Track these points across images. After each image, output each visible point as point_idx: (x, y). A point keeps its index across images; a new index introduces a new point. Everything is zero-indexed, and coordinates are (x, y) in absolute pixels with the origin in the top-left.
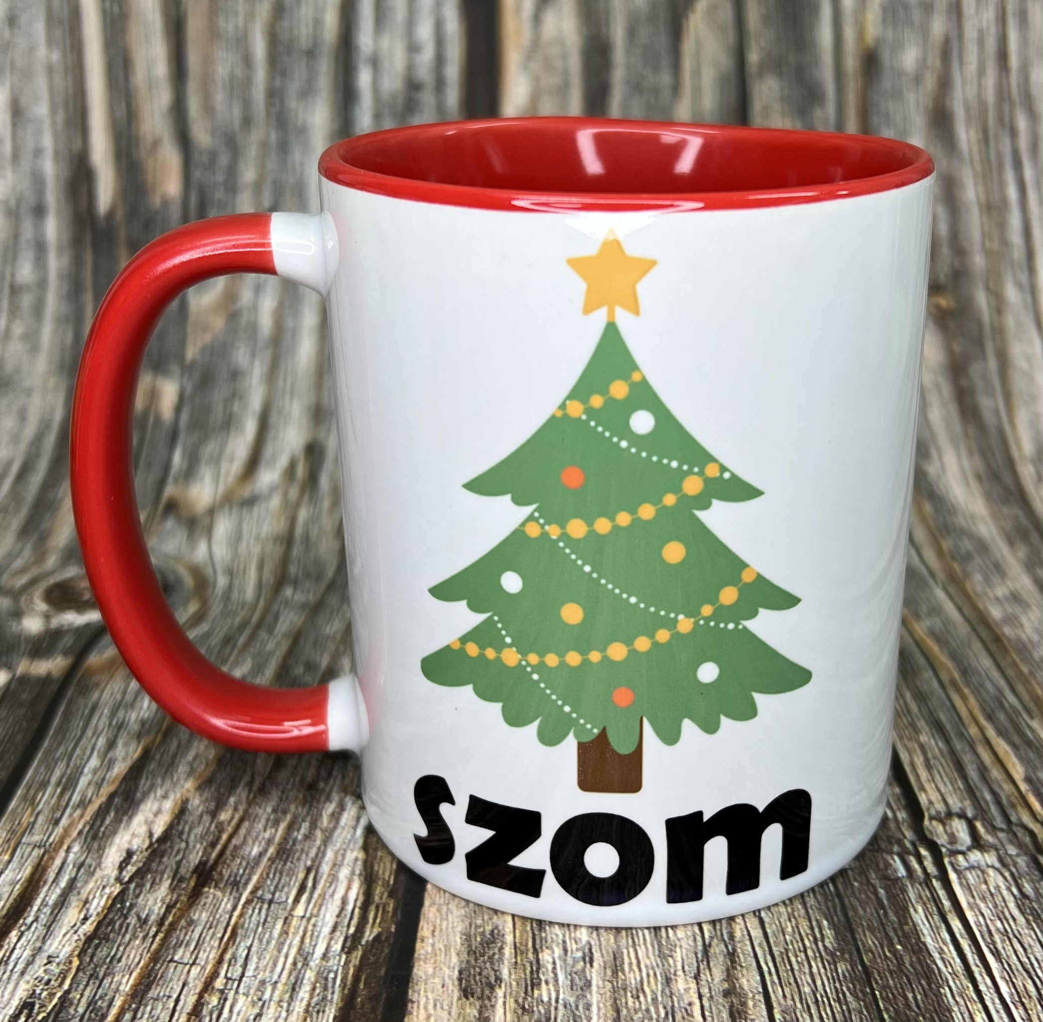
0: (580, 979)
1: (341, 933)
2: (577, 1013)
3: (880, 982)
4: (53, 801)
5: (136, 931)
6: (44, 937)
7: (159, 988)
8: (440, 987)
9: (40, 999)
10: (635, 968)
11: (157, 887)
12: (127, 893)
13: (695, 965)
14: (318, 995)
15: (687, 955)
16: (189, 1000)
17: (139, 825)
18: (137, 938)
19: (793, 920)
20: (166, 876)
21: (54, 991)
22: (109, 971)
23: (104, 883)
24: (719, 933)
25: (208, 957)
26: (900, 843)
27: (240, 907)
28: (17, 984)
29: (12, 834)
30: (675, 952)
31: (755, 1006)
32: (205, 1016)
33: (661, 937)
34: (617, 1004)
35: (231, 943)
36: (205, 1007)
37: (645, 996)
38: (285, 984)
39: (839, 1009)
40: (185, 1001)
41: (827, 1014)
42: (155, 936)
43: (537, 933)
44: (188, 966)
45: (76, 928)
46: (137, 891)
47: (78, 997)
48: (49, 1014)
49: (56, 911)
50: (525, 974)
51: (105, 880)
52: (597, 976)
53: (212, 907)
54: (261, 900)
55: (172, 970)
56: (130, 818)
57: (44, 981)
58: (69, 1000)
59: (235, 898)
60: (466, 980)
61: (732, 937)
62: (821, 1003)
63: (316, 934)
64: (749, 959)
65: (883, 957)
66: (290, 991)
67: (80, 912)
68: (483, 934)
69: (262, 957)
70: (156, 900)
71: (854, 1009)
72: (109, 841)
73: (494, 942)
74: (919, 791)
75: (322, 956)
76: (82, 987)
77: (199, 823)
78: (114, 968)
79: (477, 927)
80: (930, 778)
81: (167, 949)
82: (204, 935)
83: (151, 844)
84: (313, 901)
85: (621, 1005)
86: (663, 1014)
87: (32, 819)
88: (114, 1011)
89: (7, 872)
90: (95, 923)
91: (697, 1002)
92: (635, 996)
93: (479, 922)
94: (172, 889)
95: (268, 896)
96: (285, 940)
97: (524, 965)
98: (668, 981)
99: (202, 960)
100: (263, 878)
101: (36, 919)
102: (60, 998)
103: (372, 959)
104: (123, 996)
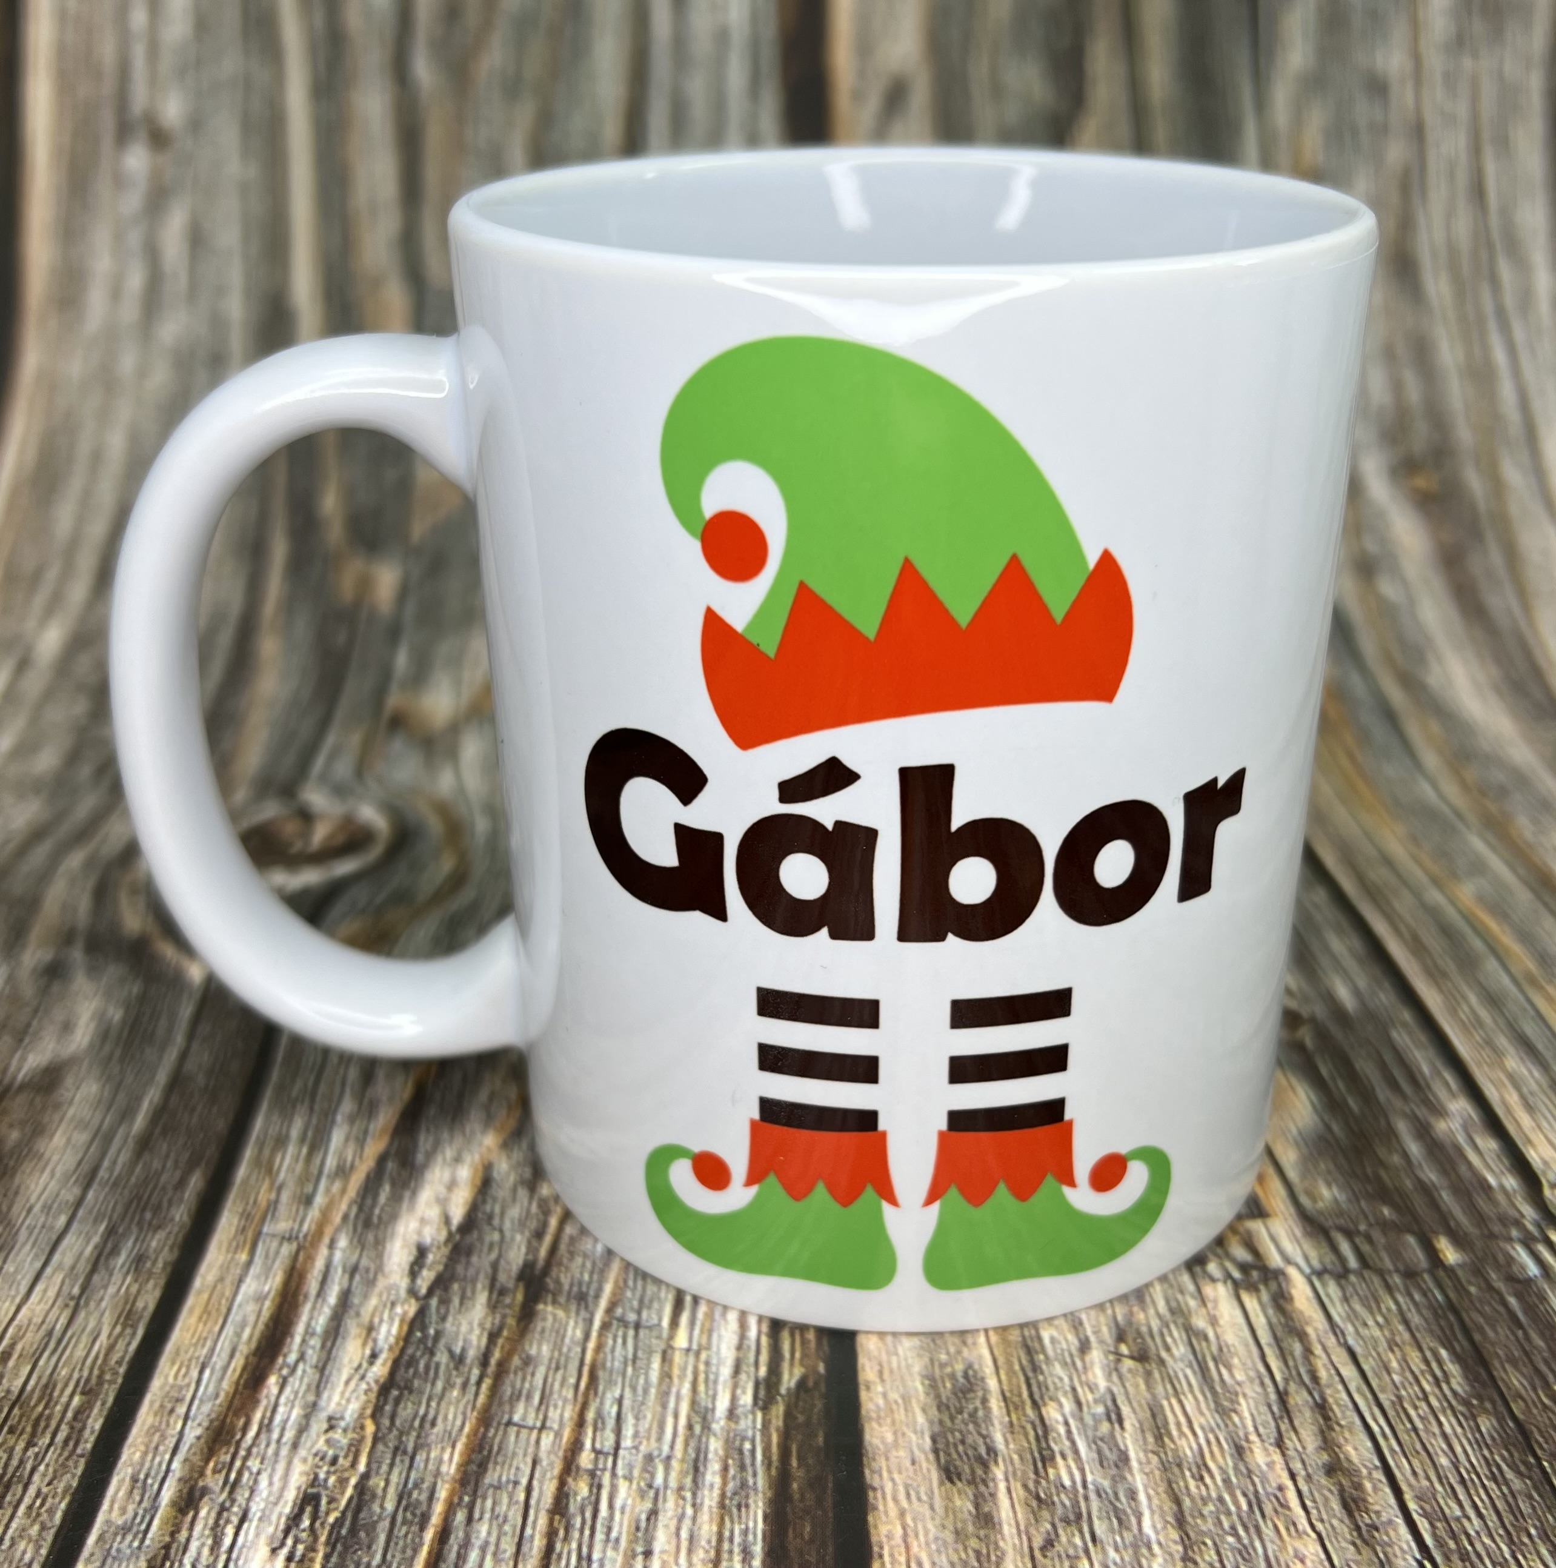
0: (1111, 1449)
1: (749, 1377)
2: (1118, 1504)
3: (1545, 1446)
4: (299, 1167)
5: (450, 1375)
6: (318, 1387)
7: (498, 1468)
8: (908, 1463)
9: (326, 1488)
10: (1186, 1430)
11: (469, 1303)
12: (427, 1313)
13: (1272, 1424)
14: (734, 1478)
15: (1257, 1408)
16: (546, 1491)
17: (428, 1204)
18: (453, 1386)
19: (1396, 1349)
20: (479, 1286)
21: (346, 1475)
22: (422, 1441)
23: (392, 1298)
24: (1294, 1373)
25: (562, 1416)
26: (1518, 1223)
27: (594, 1334)
28: (289, 1463)
29: (247, 1219)
30: (1239, 1404)
31: (1375, 1489)
32: (574, 1515)
33: (1213, 1380)
34: (1173, 1489)
35: (592, 1392)
36: (572, 1501)
37: (1212, 1477)
38: (683, 1460)
39: (1498, 1493)
40: (541, 1489)
41: (1482, 1500)
42: (479, 1383)
43: (1030, 1374)
44: (535, 1432)
45: (361, 1371)
46: (442, 1311)
47: (382, 1484)
48: (344, 1513)
49: (329, 1344)
50: (1029, 1442)
51: (393, 1292)
52: (1133, 1444)
53: (554, 1334)
54: (623, 1322)
55: (512, 1438)
56: (414, 1194)
57: (328, 1458)
58: (369, 1489)
59: (584, 1320)
60: (945, 1452)
61: (1315, 1379)
62: (1469, 1484)
63: (712, 1377)
64: (1348, 1413)
65: (1539, 1405)
66: (691, 1471)
67: (364, 1344)
68: (953, 1376)
69: (641, 1416)
70: (471, 1324)
71: (1520, 1493)
72: (390, 1231)
73: (971, 1390)
74: (1524, 1145)
75: (726, 1413)
76: (385, 1468)
77: (514, 1200)
78: (427, 1436)
79: (942, 1366)
80: (1534, 1125)
81: (501, 1404)
82: (550, 1380)
83: (450, 1234)
84: (698, 1324)
85: (1180, 1490)
86: (1244, 1507)
87: (273, 1196)
88: (439, 1508)
89: (248, 1280)
90: (389, 1364)
91: (1289, 1484)
92: (1197, 1476)
93: (943, 1357)
94: (493, 1306)
95: (632, 1317)
96: (669, 1388)
97: (1023, 1428)
98: (1239, 1451)
99: (553, 1421)
100: (620, 1288)
101: (302, 1357)
102: (356, 1487)
103: (801, 1418)
104: (447, 1482)
